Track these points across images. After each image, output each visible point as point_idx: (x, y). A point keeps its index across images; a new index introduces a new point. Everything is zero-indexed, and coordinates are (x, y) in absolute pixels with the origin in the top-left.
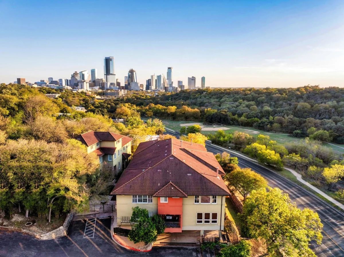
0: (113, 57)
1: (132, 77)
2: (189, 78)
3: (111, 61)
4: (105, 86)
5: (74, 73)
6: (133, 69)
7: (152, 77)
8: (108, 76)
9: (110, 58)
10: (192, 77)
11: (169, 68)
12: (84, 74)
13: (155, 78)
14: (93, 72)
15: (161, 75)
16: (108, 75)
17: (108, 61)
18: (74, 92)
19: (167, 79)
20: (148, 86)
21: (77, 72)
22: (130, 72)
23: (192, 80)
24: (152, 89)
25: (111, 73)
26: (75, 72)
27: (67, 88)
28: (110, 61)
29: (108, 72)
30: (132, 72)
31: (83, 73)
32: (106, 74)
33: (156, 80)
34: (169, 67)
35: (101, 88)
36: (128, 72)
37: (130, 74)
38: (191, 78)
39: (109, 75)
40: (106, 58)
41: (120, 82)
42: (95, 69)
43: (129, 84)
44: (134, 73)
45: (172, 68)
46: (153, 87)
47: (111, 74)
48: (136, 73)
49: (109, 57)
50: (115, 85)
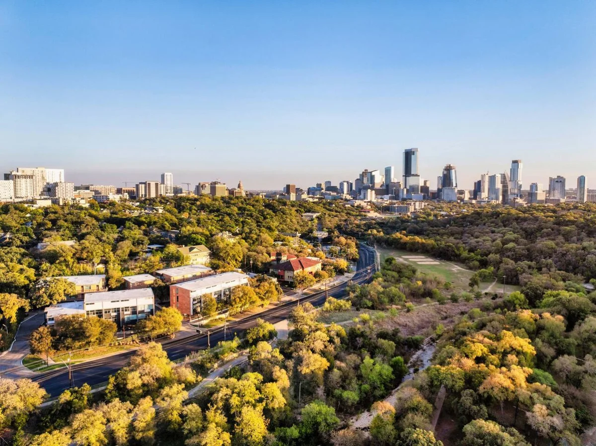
0: (417, 149)
1: (449, 177)
2: (551, 180)
3: (414, 154)
4: (401, 194)
5: (363, 173)
6: (451, 165)
7: (483, 176)
8: (407, 178)
9: (413, 150)
10: (558, 176)
11: (515, 162)
12: (374, 176)
13: (487, 179)
14: (388, 172)
15: (495, 175)
16: (407, 176)
17: (409, 155)
18: (346, 206)
19: (510, 181)
20: (476, 193)
21: (367, 170)
22: (445, 169)
23: (557, 182)
24: (483, 197)
25: (412, 173)
26: (365, 170)
27: (345, 197)
28: (412, 156)
29: (408, 172)
30: (448, 169)
31: (373, 173)
32: (404, 175)
34: (514, 160)
35: (393, 197)
36: (442, 170)
37: (445, 172)
38: (555, 179)
39: (409, 176)
40: (405, 150)
41: (428, 186)
42: (390, 167)
44: (453, 171)
45: (520, 161)
46: (484, 195)
47: (413, 175)
48: (455, 171)
49: (411, 149)
50: (418, 191)
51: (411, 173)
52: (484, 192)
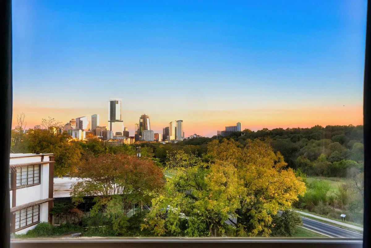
1: (145, 125)
3: (118, 103)
4: (108, 136)
6: (146, 115)
7: (171, 124)
8: (113, 123)
9: (116, 100)
12: (82, 121)
13: (174, 125)
14: (94, 119)
17: (113, 105)
20: (166, 136)
22: (141, 118)
24: (171, 139)
26: (72, 120)
28: (116, 104)
29: (113, 118)
30: (144, 117)
31: (81, 119)
32: (110, 120)
33: (176, 128)
36: (139, 119)
37: (142, 121)
39: (114, 122)
41: (128, 131)
42: (97, 115)
43: (140, 134)
44: (148, 119)
46: (172, 138)
47: (118, 121)
50: (121, 135)
51: (115, 118)
52: (171, 135)
